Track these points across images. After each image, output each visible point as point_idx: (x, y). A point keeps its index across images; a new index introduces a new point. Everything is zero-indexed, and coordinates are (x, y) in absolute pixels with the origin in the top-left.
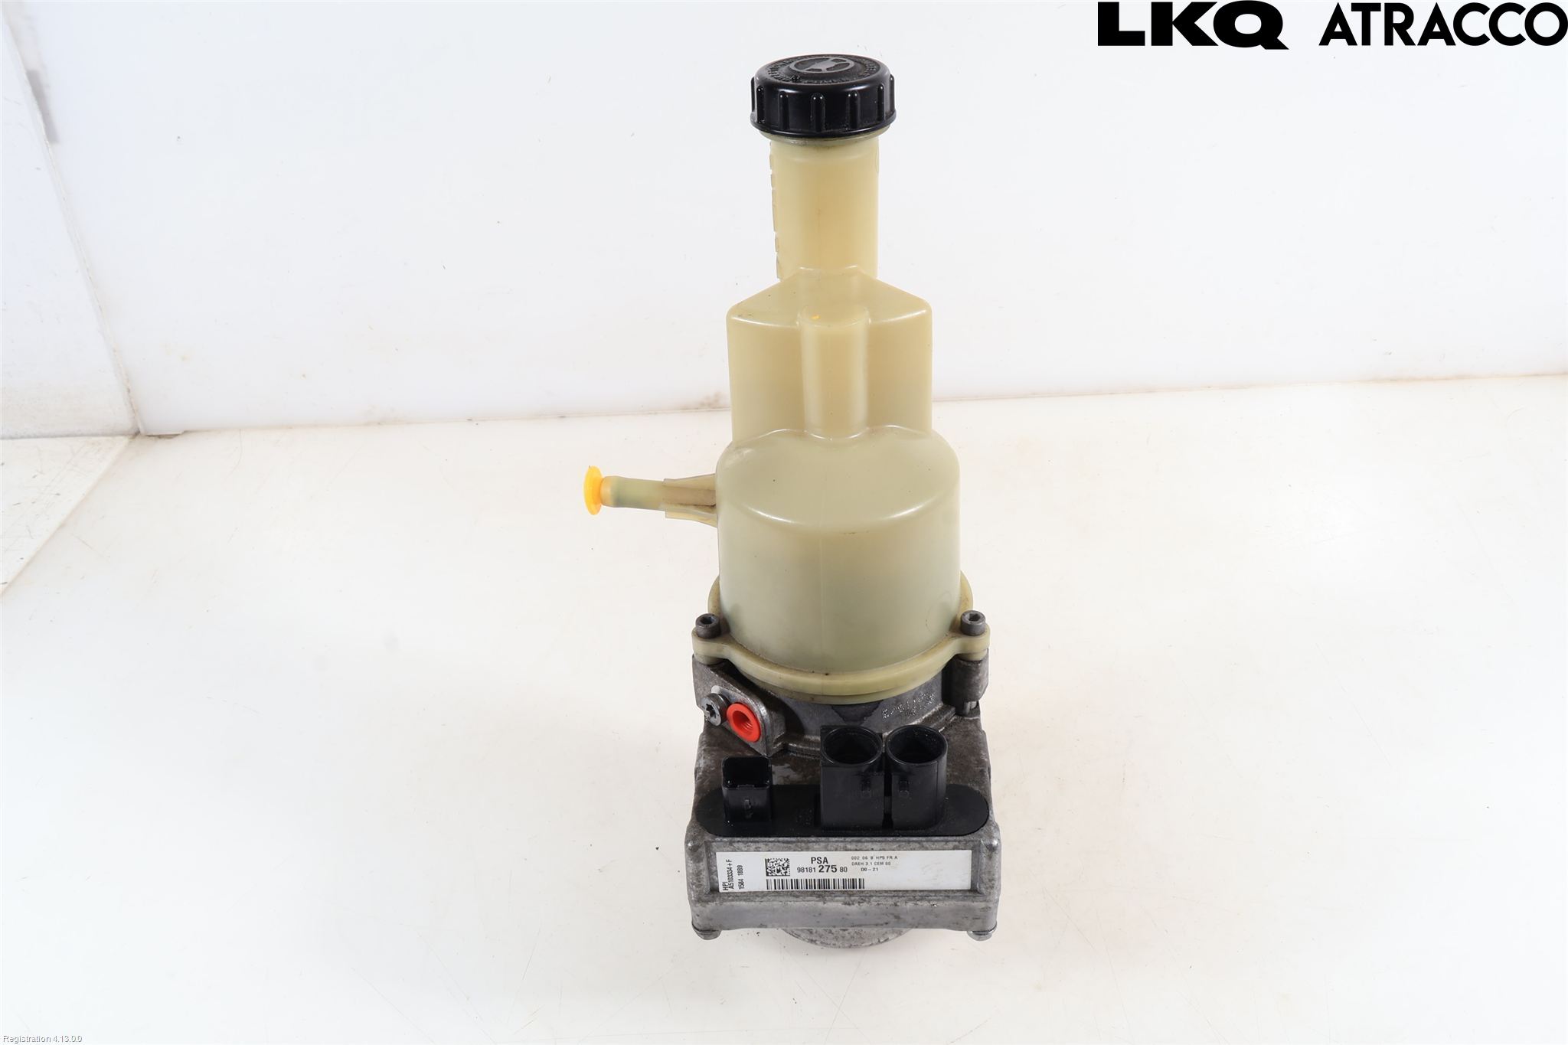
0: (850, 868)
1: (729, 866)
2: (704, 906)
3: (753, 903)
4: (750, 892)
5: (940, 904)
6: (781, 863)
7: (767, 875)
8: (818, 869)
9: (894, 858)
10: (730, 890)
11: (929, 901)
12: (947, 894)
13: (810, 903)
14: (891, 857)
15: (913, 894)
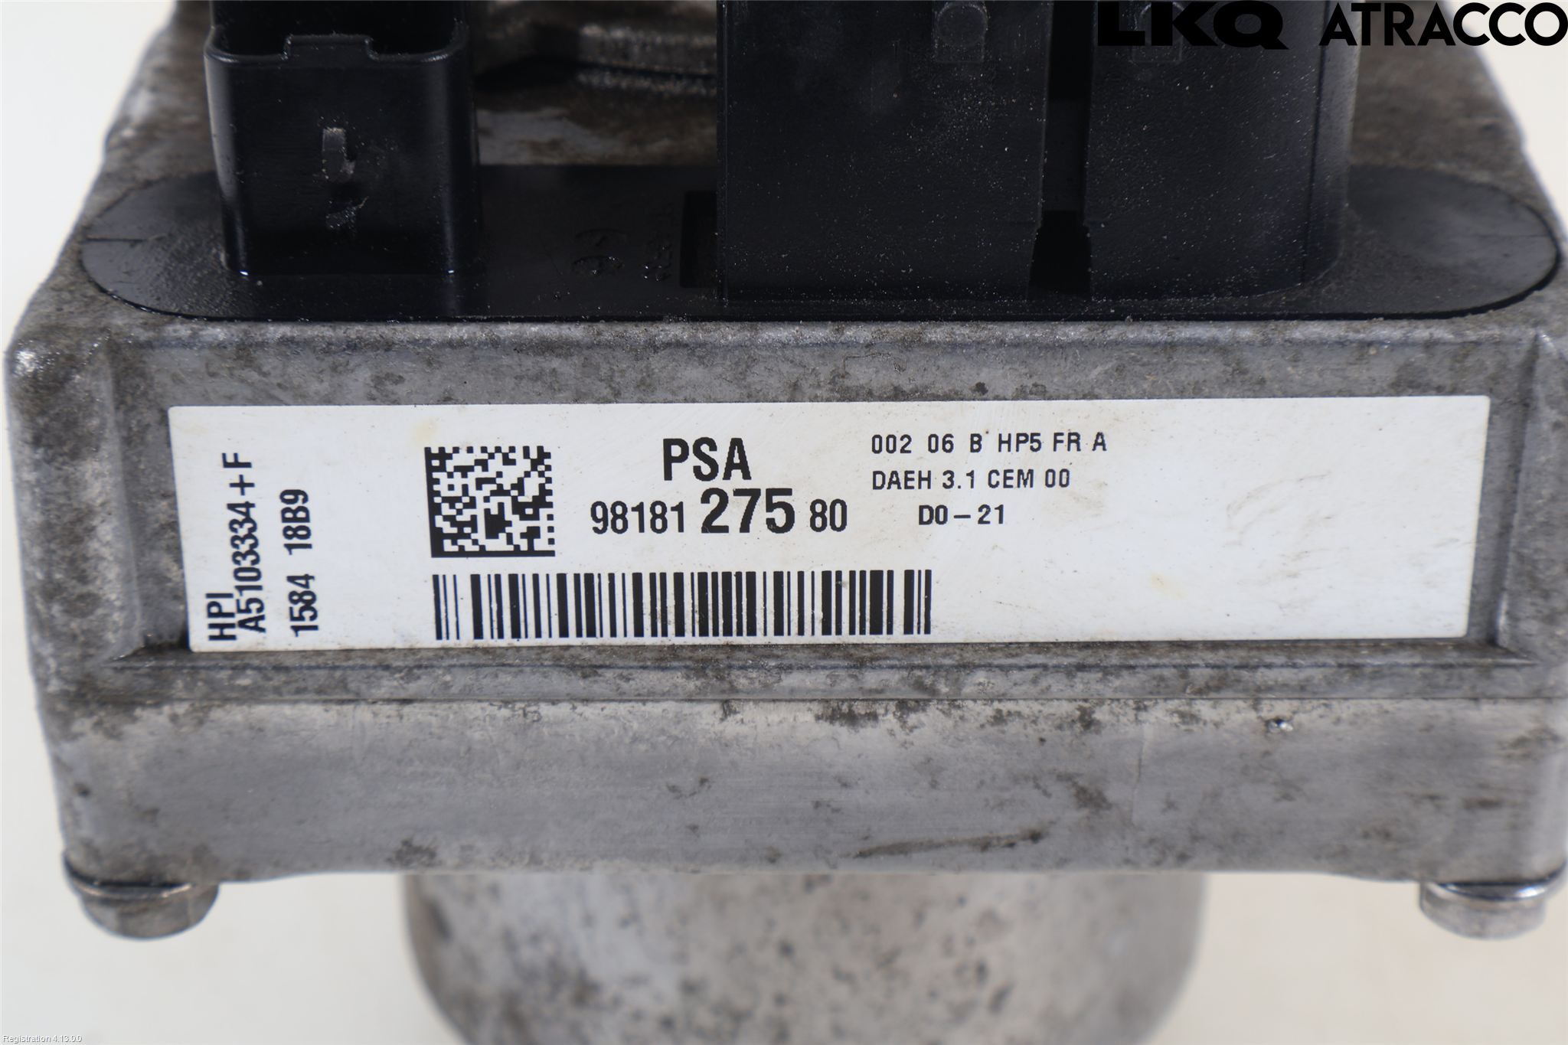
0: (864, 504)
1: (235, 496)
2: (114, 734)
3: (363, 714)
4: (348, 653)
5: (1311, 716)
6: (508, 479)
7: (437, 551)
8: (698, 511)
9: (1087, 441)
10: (246, 640)
11: (1256, 695)
12: (1346, 658)
13: (654, 709)
14: (1074, 439)
15: (1177, 658)
